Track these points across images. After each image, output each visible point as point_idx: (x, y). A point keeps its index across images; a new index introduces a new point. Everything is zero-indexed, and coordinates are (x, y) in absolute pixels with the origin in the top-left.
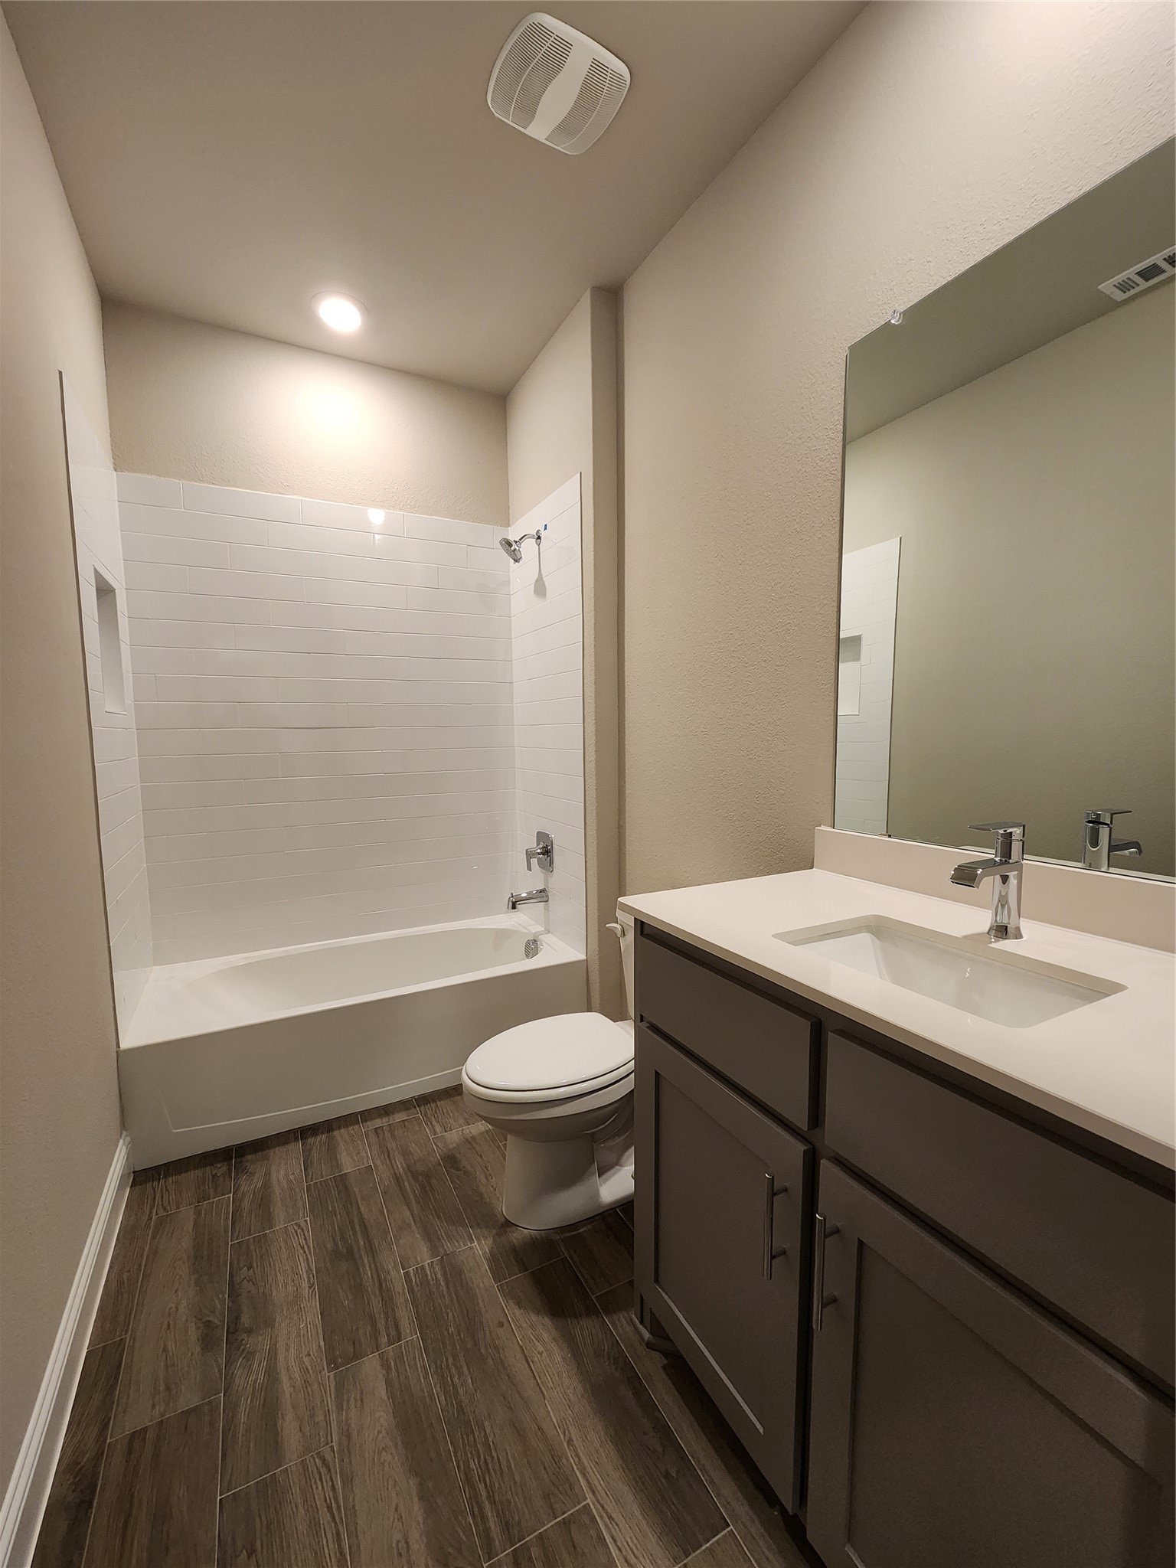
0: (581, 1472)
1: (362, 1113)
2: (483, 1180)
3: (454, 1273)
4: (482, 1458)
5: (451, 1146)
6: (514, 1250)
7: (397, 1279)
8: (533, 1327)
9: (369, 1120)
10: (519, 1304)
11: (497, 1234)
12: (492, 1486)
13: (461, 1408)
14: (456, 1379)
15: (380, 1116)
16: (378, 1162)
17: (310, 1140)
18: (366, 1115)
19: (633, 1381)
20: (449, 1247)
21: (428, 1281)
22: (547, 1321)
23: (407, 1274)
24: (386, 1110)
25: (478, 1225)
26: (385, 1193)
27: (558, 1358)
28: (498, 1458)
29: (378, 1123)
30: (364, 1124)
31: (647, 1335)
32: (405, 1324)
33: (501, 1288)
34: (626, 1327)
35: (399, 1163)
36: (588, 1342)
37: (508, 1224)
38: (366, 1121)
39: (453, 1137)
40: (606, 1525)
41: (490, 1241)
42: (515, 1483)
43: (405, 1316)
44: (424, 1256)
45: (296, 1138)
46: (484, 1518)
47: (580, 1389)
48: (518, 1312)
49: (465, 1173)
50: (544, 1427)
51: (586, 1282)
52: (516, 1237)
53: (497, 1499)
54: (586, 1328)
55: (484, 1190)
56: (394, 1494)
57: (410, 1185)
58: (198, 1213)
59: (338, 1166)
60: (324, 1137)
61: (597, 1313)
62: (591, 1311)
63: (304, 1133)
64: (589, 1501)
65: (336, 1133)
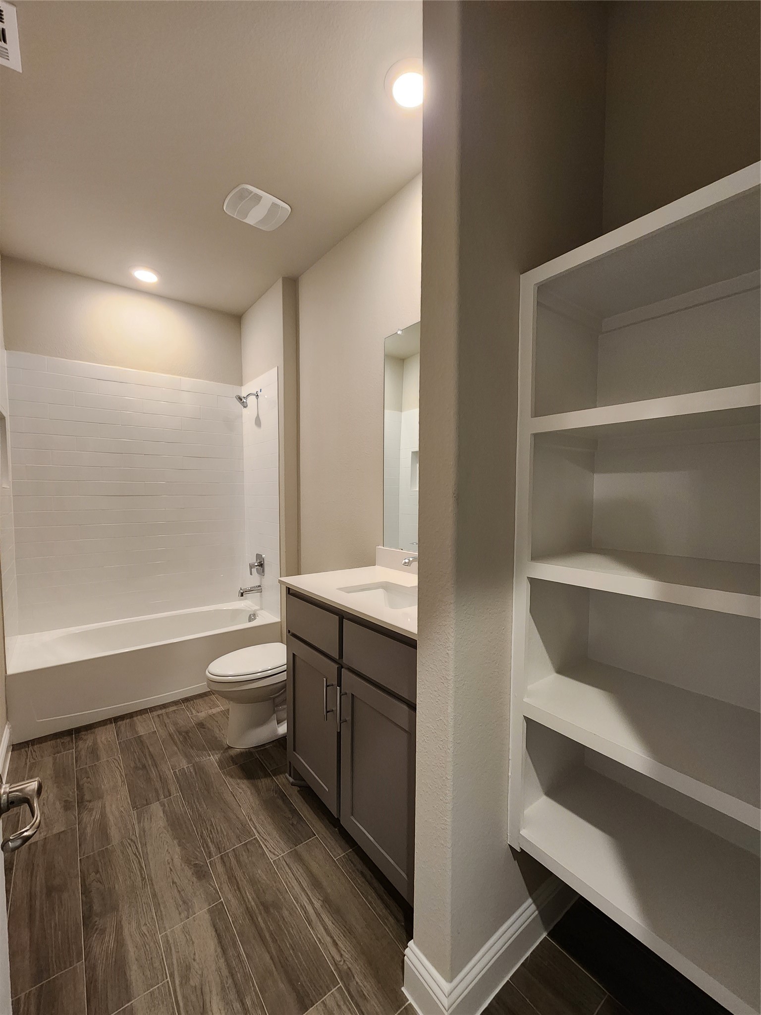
0: (254, 828)
1: (150, 709)
2: (218, 732)
3: (200, 770)
4: (209, 830)
5: (201, 719)
6: (232, 756)
7: (170, 774)
8: (238, 784)
9: (155, 711)
10: (232, 777)
11: (224, 753)
12: (213, 837)
13: (200, 815)
14: (198, 806)
15: (161, 709)
16: (160, 729)
17: (120, 723)
18: (152, 709)
19: (283, 797)
20: (197, 759)
21: (186, 773)
22: (245, 781)
23: (175, 773)
24: (164, 706)
25: (214, 750)
26: (163, 742)
27: (249, 793)
28: (217, 829)
29: (160, 712)
30: (152, 713)
31: (291, 780)
32: (173, 789)
33: (224, 773)
34: (284, 780)
35: (172, 729)
36: (264, 786)
37: (229, 748)
38: (152, 712)
39: (202, 715)
40: (263, 843)
41: (219, 755)
42: (224, 835)
43: (174, 788)
44: (184, 764)
45: (111, 723)
46: (208, 847)
47: (257, 802)
48: (231, 780)
49: (209, 729)
50: (239, 816)
51: (267, 766)
52: (232, 752)
53: (215, 841)
54: (264, 783)
55: (218, 736)
56: (166, 846)
57: (177, 737)
58: (55, 759)
59: (137, 733)
60: (128, 720)
61: (270, 776)
62: (267, 775)
63: (116, 720)
64: (257, 836)
65: (135, 718)
